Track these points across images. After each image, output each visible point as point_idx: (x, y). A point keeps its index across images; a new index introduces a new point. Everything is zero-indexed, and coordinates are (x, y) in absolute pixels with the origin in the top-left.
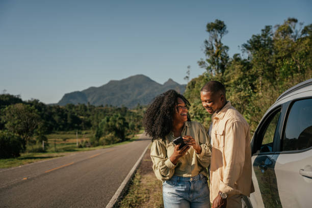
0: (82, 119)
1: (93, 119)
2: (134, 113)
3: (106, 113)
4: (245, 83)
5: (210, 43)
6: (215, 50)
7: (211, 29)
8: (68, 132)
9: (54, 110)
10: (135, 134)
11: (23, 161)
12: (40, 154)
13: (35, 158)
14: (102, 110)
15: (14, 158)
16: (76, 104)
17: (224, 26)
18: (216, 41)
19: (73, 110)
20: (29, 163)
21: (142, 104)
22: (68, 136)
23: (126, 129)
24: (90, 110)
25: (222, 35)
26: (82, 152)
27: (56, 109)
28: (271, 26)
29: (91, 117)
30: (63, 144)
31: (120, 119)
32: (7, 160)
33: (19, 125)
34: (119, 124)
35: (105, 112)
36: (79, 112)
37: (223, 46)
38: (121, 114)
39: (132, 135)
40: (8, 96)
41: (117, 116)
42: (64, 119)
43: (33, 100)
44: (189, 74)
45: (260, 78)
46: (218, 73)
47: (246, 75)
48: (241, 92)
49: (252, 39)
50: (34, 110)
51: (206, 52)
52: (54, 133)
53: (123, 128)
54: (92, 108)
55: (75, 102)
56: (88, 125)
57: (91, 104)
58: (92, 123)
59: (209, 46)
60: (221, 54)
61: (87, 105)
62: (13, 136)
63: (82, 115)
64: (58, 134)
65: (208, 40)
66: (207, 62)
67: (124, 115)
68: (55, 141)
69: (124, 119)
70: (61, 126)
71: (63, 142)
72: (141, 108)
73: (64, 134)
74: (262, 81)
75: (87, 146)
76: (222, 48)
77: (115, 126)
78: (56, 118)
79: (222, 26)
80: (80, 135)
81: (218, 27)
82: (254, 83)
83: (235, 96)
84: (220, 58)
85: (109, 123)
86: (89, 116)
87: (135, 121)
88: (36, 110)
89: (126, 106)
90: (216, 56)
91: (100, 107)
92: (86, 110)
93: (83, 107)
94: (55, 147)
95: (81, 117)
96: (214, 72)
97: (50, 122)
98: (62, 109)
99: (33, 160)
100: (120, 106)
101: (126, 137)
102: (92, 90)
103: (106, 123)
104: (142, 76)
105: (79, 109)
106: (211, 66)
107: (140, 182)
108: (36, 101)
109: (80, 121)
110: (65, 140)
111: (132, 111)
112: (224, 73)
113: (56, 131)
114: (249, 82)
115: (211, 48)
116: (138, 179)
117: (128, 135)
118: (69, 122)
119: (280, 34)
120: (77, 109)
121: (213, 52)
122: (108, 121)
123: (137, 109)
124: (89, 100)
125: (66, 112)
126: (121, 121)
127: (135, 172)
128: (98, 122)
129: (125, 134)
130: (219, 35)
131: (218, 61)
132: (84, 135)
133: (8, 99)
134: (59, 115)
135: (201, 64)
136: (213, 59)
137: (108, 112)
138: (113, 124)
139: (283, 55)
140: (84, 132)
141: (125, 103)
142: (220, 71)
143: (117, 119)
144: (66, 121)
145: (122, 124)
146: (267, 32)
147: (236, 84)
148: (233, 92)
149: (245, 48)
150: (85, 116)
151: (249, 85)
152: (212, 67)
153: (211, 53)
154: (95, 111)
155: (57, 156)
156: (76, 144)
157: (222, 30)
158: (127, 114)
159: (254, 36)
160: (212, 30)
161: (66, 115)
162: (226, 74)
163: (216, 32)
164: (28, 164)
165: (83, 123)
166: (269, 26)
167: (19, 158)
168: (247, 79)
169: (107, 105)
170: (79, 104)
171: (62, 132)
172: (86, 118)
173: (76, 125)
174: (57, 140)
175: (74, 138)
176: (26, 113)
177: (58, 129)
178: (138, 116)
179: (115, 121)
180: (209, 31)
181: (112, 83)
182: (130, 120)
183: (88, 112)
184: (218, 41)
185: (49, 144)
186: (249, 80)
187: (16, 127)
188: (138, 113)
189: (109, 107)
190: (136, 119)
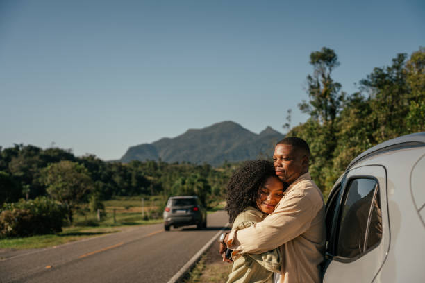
0: (151, 180)
1: (165, 180)
2: (220, 172)
3: (182, 173)
4: (361, 134)
5: (315, 79)
6: (322, 88)
7: (316, 60)
8: (132, 198)
9: (114, 169)
10: (220, 200)
11: (64, 238)
12: (89, 228)
13: (80, 234)
14: (176, 169)
15: (53, 234)
16: (144, 161)
17: (335, 55)
18: (323, 76)
19: (140, 168)
20: (71, 241)
21: (231, 161)
22: (132, 203)
23: (208, 195)
24: (162, 168)
25: (332, 68)
26: (143, 227)
27: (118, 167)
28: (406, 54)
29: (162, 178)
30: (124, 214)
31: (199, 180)
32: (43, 237)
33: (64, 190)
34: (198, 187)
35: (181, 171)
36: (147, 171)
37: (333, 83)
38: (201, 174)
39: (215, 203)
40: (57, 150)
41: (196, 177)
42: (128, 180)
43: (88, 155)
44: (290, 120)
45: (383, 128)
46: (326, 120)
47: (363, 123)
48: (355, 146)
49: (374, 72)
50: (83, 169)
51: (309, 92)
52: (114, 199)
53: (203, 194)
54: (164, 165)
55: (142, 158)
56: (159, 188)
57: (163, 160)
58: (163, 185)
59: (313, 84)
60: (330, 95)
61: (157, 161)
62: (53, 205)
63: (151, 176)
64: (119, 200)
65: (312, 75)
66: (310, 105)
67: (206, 176)
68: (115, 210)
69: (205, 181)
70: (123, 190)
71: (126, 211)
72: (229, 166)
73: (126, 200)
74: (384, 132)
75: (154, 217)
76: (331, 86)
77: (192, 189)
78: (117, 179)
79: (332, 56)
80: (147, 202)
81: (326, 57)
82: (373, 135)
83: (346, 152)
84: (329, 99)
85: (185, 186)
86: (159, 176)
87: (221, 183)
88: (86, 170)
89: (208, 163)
90: (324, 96)
91: (174, 164)
92: (156, 168)
93: (152, 165)
94: (114, 217)
95: (150, 178)
96: (320, 118)
97: (109, 185)
98: (125, 167)
99: (77, 238)
100: (201, 164)
101: (208, 205)
102: (165, 142)
103: (181, 186)
104: (231, 123)
105: (147, 167)
106: (316, 110)
107: (201, 274)
108: (92, 157)
109: (148, 183)
110: (127, 208)
111: (217, 169)
112: (335, 120)
113: (117, 197)
114: (366, 133)
115: (316, 85)
116: (198, 270)
117: (210, 202)
118: (134, 184)
119: (414, 65)
120: (144, 167)
121: (319, 92)
122: (183, 183)
123: (224, 168)
124: (161, 155)
125: (130, 172)
126: (200, 184)
127: (199, 259)
128: (171, 185)
129: (207, 201)
130: (327, 68)
131: (326, 103)
132: (153, 202)
133: (56, 154)
134: (121, 175)
135: (303, 107)
136: (320, 101)
137: (185, 171)
138: (190, 187)
139: (418, 95)
140: (153, 198)
141: (208, 159)
142: (329, 118)
143: (196, 180)
144: (130, 183)
145: (202, 187)
146: (400, 63)
147: (349, 135)
148: (345, 147)
149: (363, 85)
150: (155, 177)
151: (366, 137)
152: (318, 112)
153: (316, 93)
154: (168, 170)
155: (110, 232)
156: (141, 213)
157: (332, 62)
158: (210, 174)
159: (376, 69)
160: (318, 62)
161: (130, 175)
162: (337, 122)
163: (324, 65)
164: (68, 244)
165: (152, 186)
166: (403, 55)
167: (61, 233)
168: (364, 129)
169: (184, 162)
170: (147, 160)
171: (124, 198)
172: (156, 179)
173: (143, 188)
174: (117, 208)
175: (139, 206)
176: (74, 174)
177: (119, 193)
178: (225, 177)
179: (193, 184)
180: (313, 63)
181: (191, 132)
182: (214, 182)
183: (159, 171)
184: (326, 76)
185: (107, 213)
186: (367, 131)
187: (59, 192)
188: (225, 173)
189: (186, 164)
190: (222, 180)
